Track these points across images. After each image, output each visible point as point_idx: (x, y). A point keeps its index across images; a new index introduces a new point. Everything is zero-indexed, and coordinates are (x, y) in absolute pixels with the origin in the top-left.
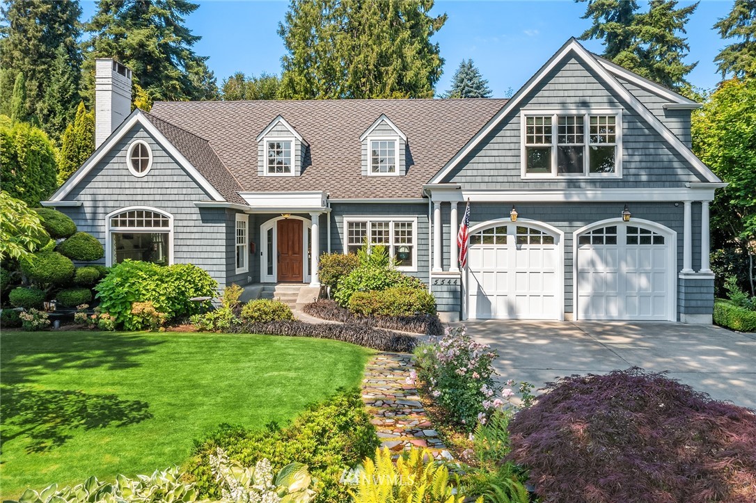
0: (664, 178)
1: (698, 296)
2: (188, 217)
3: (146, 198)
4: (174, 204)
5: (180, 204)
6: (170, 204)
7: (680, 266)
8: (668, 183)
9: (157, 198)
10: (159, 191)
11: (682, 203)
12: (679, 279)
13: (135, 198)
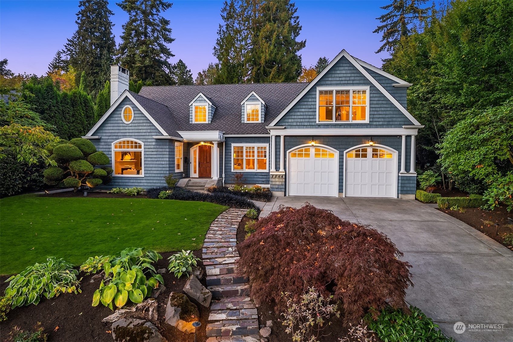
0: (391, 123)
1: (408, 185)
2: (151, 144)
3: (131, 134)
4: (144, 137)
5: (147, 137)
6: (142, 137)
7: (399, 169)
8: (393, 126)
9: (136, 134)
10: (137, 131)
11: (401, 136)
12: (399, 176)
13: (125, 134)
